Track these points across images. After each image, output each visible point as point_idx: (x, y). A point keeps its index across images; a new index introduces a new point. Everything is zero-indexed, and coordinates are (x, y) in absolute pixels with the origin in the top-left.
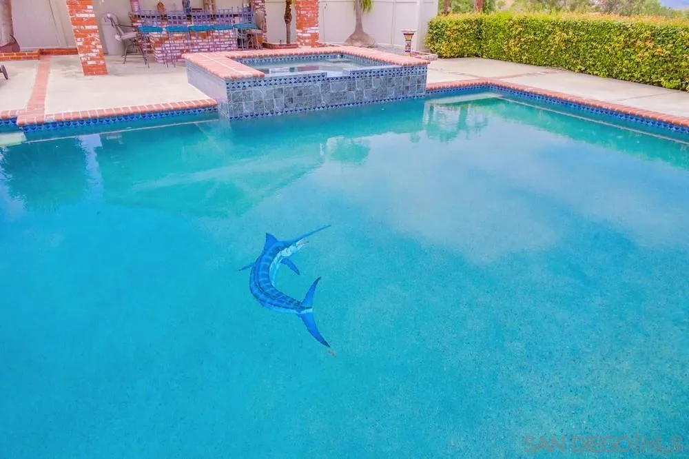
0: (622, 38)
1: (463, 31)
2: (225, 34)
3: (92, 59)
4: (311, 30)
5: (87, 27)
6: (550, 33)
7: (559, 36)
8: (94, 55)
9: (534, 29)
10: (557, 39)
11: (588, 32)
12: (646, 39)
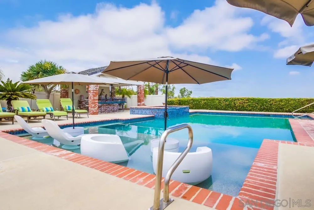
0: (218, 101)
1: (177, 102)
2: (116, 105)
3: (95, 110)
4: (143, 103)
5: (96, 101)
6: (200, 101)
7: (203, 102)
8: (96, 109)
9: (196, 101)
10: (203, 103)
11: (210, 101)
12: (223, 101)
